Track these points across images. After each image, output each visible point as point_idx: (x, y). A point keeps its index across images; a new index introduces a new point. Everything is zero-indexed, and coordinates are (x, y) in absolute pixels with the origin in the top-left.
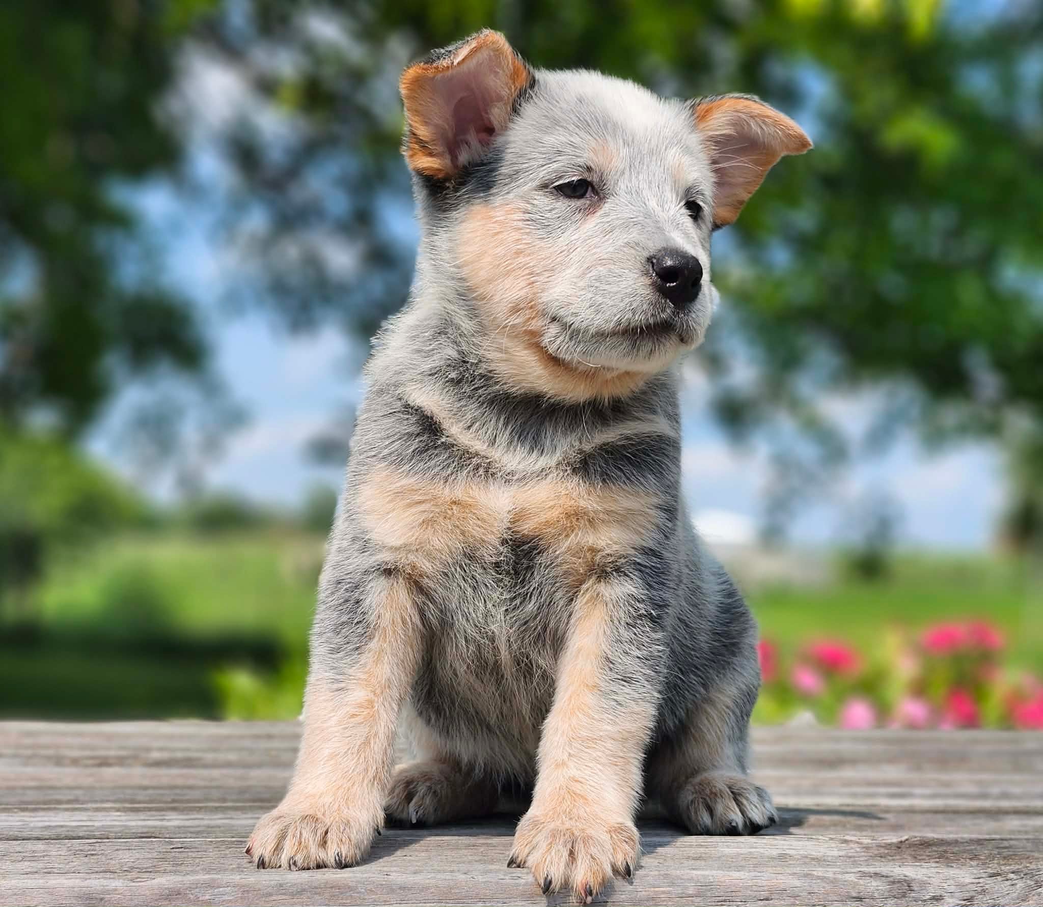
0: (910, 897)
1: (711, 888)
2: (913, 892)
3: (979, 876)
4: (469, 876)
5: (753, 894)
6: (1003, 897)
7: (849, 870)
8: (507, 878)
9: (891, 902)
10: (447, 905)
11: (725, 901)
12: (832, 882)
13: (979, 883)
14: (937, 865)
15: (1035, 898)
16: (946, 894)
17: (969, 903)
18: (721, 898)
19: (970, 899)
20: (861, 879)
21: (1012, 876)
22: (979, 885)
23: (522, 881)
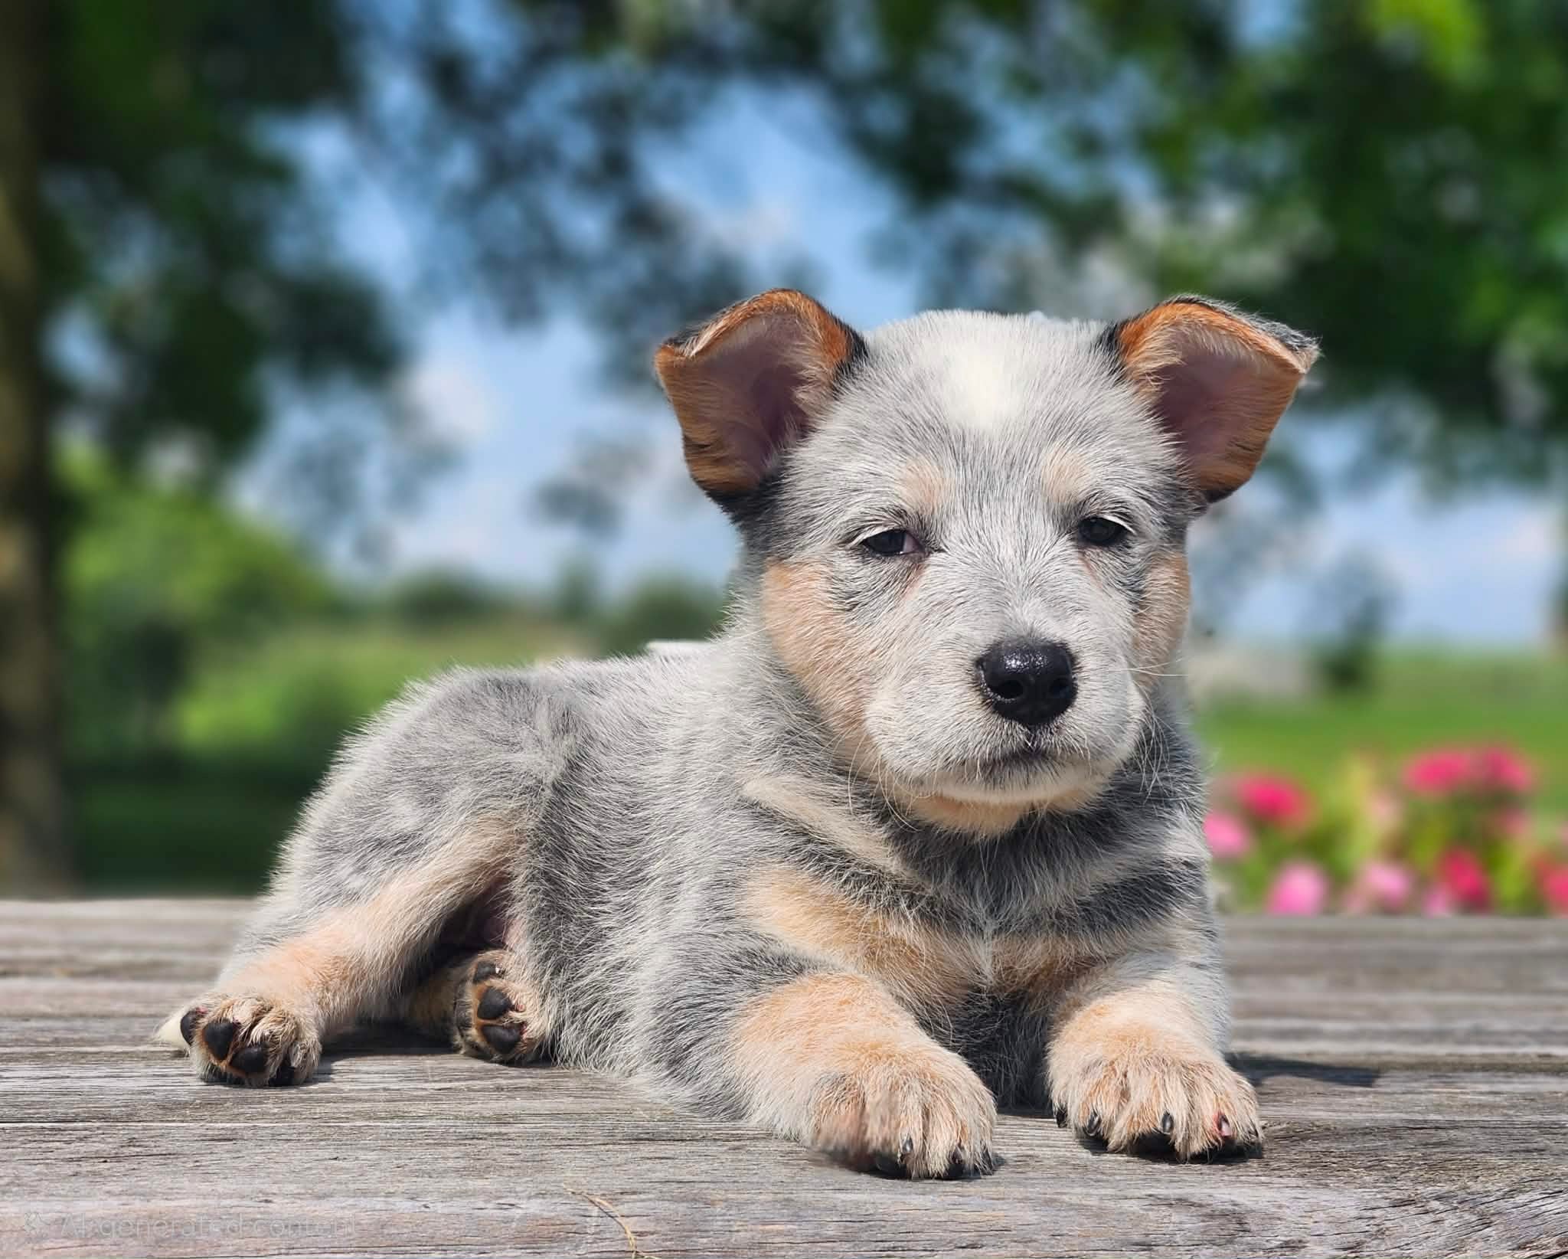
0: (1242, 1244)
1: (870, 1226)
2: (1247, 1234)
3: (1374, 1204)
4: (417, 1204)
5: (948, 1236)
6: (1418, 1243)
7: (1129, 1193)
8: (489, 1206)
9: (1206, 1252)
10: (375, 1256)
11: (894, 1249)
12: (1097, 1216)
13: (1373, 1218)
14: (1300, 1182)
15: (1477, 1245)
16: (1309, 1238)
17: (1354, 1255)
18: (887, 1245)
19: (1356, 1247)
20: (1152, 1210)
21: (1435, 1204)
22: (1372, 1222)
23: (516, 1213)
